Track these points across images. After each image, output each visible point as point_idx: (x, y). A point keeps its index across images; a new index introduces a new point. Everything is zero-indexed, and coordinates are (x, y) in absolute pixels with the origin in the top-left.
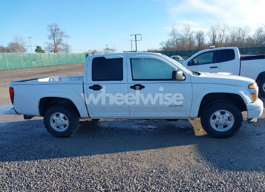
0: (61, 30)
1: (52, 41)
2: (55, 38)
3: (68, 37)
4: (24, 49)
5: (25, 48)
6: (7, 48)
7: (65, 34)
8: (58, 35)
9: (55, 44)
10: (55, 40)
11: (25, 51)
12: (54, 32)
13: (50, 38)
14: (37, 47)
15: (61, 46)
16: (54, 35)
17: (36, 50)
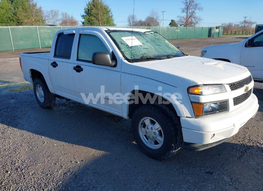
0: (195, 2)
1: (184, 15)
2: (188, 11)
3: (202, 10)
4: (157, 22)
5: (159, 21)
6: (144, 22)
7: (199, 6)
8: (191, 8)
9: (187, 18)
10: (188, 13)
11: (158, 24)
12: (188, 4)
13: (183, 11)
14: (172, 21)
15: (193, 19)
16: (187, 8)
17: (170, 24)
